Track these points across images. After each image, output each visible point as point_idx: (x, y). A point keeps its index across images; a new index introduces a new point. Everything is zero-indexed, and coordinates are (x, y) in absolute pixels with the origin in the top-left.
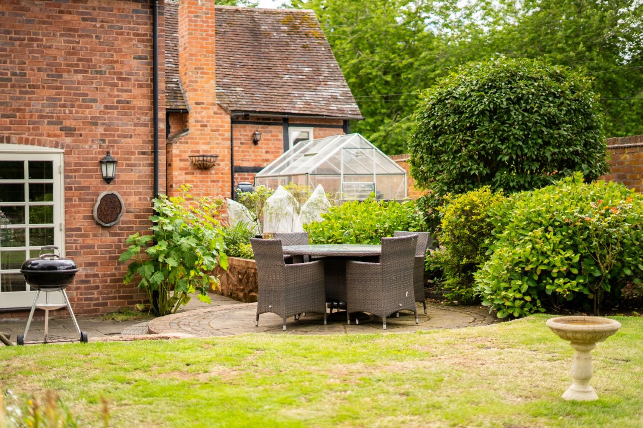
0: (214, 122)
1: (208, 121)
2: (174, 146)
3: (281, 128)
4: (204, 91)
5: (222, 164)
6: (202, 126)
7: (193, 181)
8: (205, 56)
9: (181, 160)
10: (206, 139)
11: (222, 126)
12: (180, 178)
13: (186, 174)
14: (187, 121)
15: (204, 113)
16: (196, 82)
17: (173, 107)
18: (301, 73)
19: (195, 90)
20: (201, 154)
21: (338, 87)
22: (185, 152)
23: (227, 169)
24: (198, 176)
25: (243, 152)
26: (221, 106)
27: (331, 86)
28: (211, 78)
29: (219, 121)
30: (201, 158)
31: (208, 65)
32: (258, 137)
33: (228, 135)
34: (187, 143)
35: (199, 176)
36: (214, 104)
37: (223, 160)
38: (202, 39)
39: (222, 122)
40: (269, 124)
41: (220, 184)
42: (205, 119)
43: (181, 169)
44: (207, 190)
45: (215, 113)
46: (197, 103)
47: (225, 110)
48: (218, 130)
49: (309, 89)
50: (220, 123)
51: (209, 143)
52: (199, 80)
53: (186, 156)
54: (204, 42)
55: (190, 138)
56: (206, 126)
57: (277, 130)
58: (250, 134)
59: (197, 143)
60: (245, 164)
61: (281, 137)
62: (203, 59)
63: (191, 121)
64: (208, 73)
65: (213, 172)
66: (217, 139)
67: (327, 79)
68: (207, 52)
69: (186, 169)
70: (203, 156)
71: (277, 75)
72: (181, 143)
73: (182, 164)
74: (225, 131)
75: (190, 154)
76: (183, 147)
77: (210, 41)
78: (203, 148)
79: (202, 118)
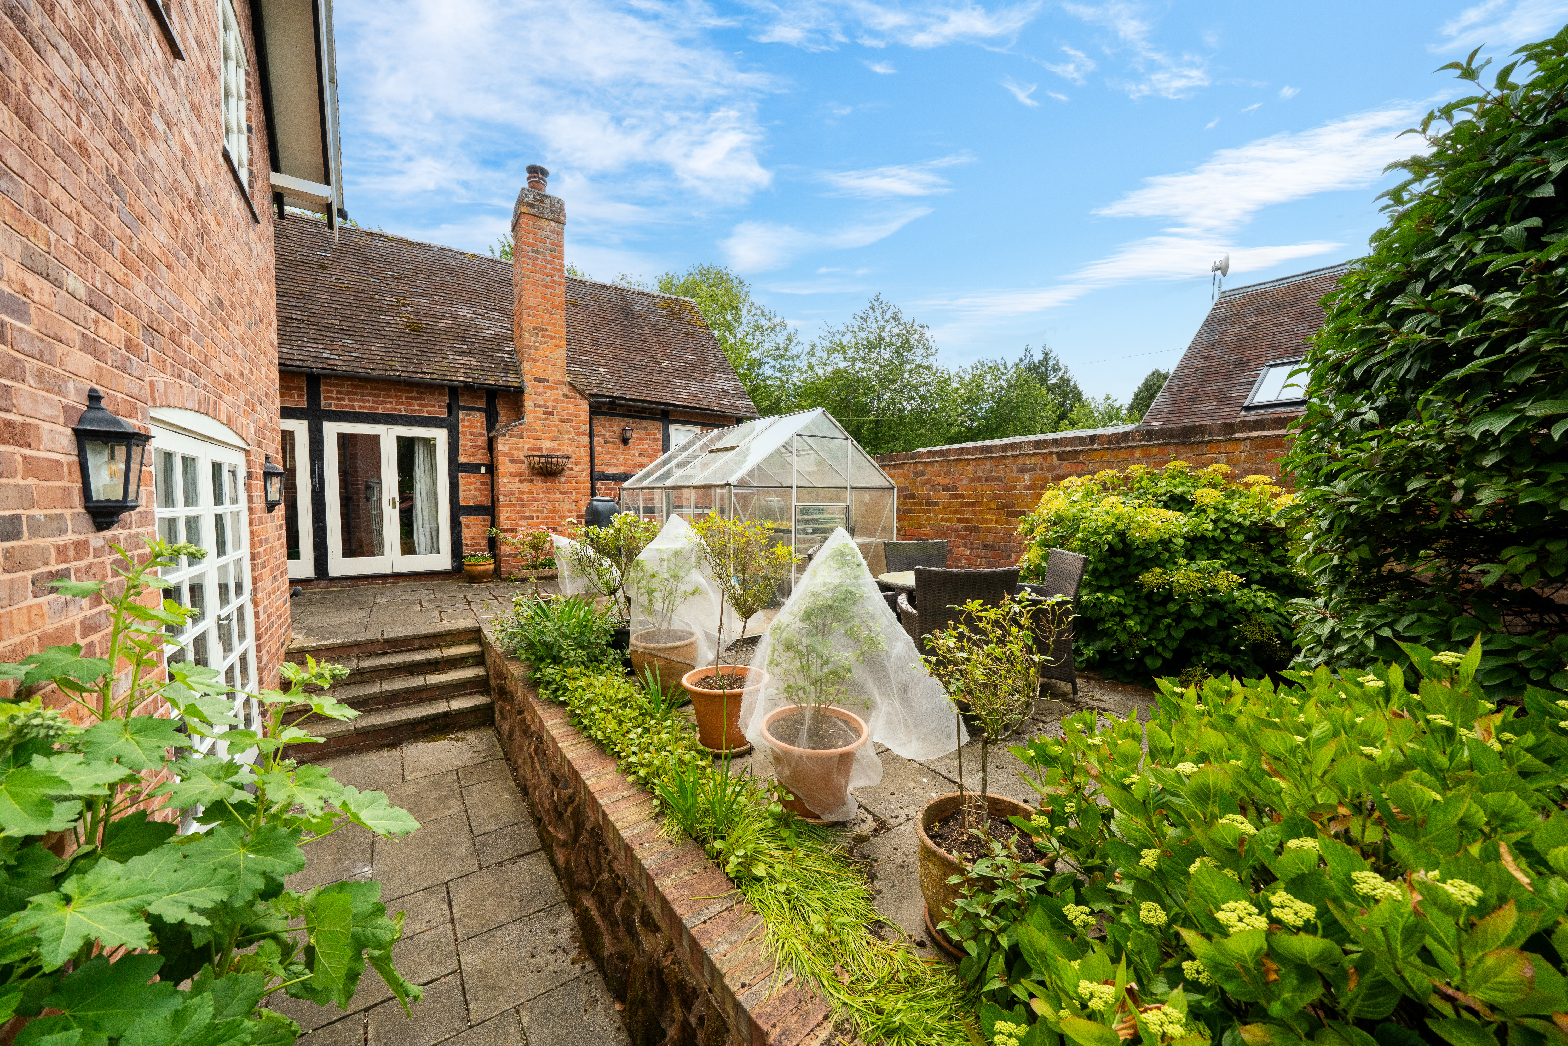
0: (563, 408)
1: (554, 407)
2: (501, 440)
3: (659, 424)
4: (549, 362)
5: (576, 468)
6: (545, 413)
7: (532, 493)
8: (550, 312)
9: (511, 461)
10: (551, 432)
11: (576, 416)
12: (510, 487)
13: (520, 481)
14: (522, 406)
15: (549, 394)
16: (536, 348)
17: (500, 383)
18: (684, 361)
19: (534, 360)
20: (545, 453)
21: (728, 380)
22: (518, 449)
23: (585, 476)
24: (539, 486)
25: (608, 453)
26: (574, 387)
27: (720, 378)
28: (558, 346)
29: (572, 407)
30: (543, 460)
31: (554, 325)
32: (628, 434)
33: (585, 428)
34: (522, 437)
35: (541, 484)
36: (562, 383)
37: (577, 464)
38: (545, 286)
39: (577, 409)
40: (644, 418)
41: (574, 496)
42: (550, 404)
43: (511, 474)
44: (553, 505)
45: (566, 396)
46: (537, 380)
47: (581, 393)
48: (570, 421)
49: (694, 379)
50: (573, 411)
51: (556, 439)
52: (540, 346)
53: (520, 455)
54: (548, 291)
55: (526, 430)
56: (552, 413)
57: (654, 428)
58: (618, 430)
59: (539, 438)
60: (611, 470)
61: (659, 436)
62: (547, 317)
63: (529, 404)
64: (554, 338)
65: (563, 479)
66: (569, 433)
67: (714, 370)
68: (553, 306)
69: (521, 474)
70: (547, 456)
71: (653, 360)
72: (511, 436)
73: (514, 467)
74: (581, 422)
75: (526, 452)
76: (514, 442)
77: (557, 291)
78: (547, 445)
79: (546, 401)
